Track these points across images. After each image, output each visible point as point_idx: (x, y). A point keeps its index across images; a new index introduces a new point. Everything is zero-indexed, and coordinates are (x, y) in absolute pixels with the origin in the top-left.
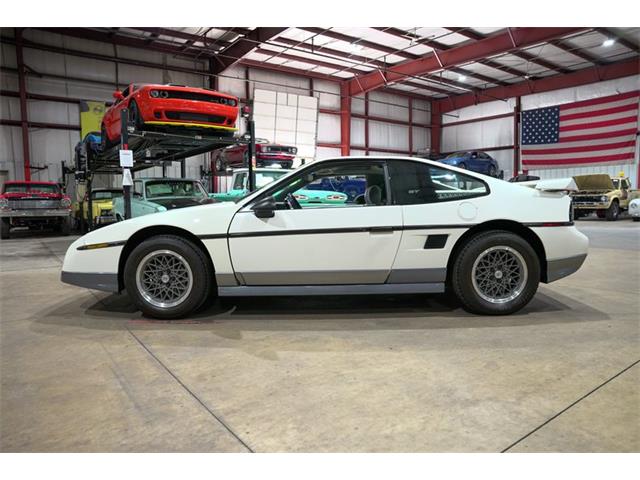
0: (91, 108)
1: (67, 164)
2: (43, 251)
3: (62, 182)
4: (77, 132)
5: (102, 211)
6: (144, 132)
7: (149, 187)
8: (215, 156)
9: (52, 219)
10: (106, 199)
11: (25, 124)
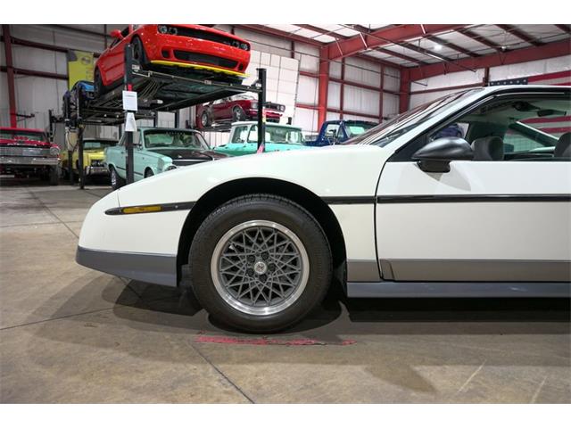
0: (79, 59)
1: (55, 114)
2: (32, 202)
3: (48, 131)
4: (65, 82)
5: (93, 161)
6: (151, 72)
7: (147, 136)
8: (201, 112)
9: (40, 167)
10: (96, 150)
11: (9, 70)
